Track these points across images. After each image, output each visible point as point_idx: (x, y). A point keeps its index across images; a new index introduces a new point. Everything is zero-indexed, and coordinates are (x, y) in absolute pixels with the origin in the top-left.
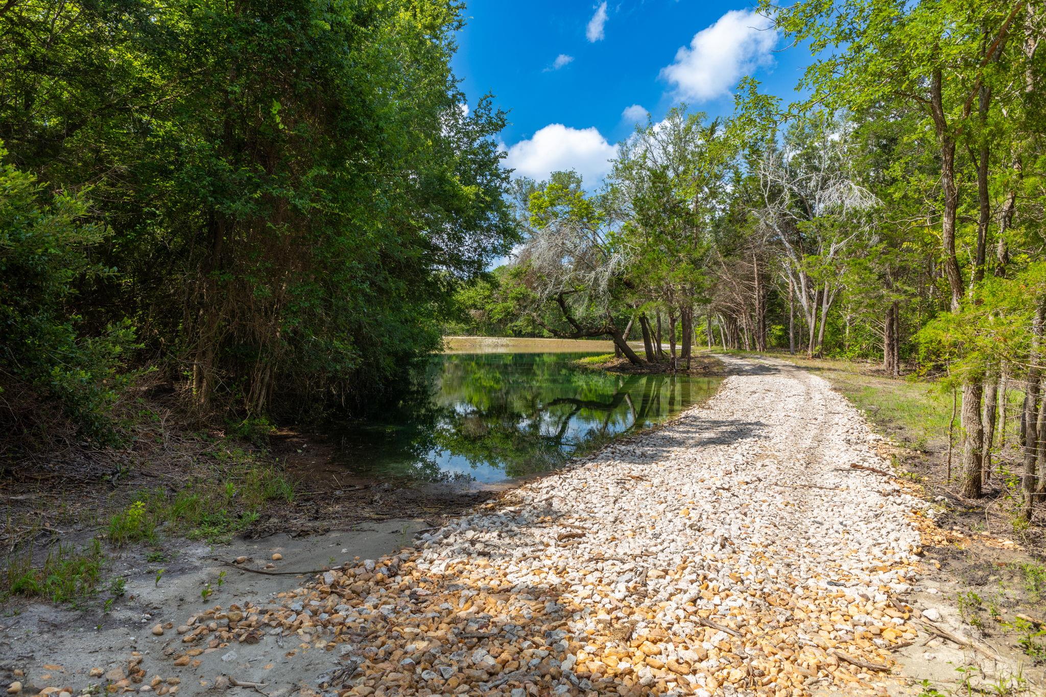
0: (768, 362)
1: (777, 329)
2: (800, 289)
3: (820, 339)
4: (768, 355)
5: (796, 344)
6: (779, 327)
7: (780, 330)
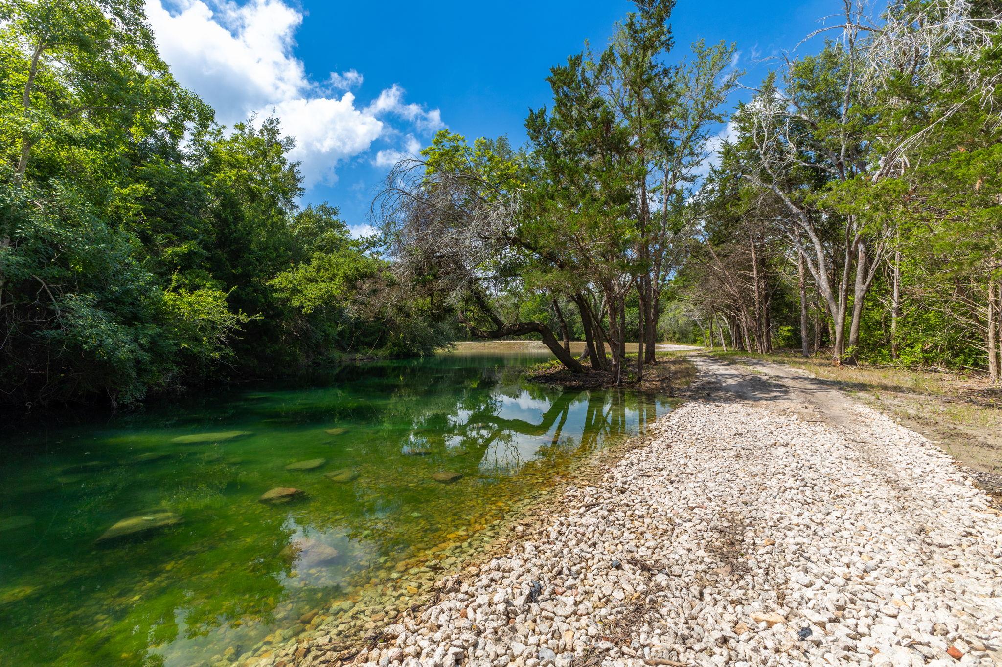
0: (768, 370)
1: (785, 330)
2: (816, 264)
3: (852, 336)
4: (770, 359)
5: (811, 344)
6: (787, 328)
7: (788, 331)
